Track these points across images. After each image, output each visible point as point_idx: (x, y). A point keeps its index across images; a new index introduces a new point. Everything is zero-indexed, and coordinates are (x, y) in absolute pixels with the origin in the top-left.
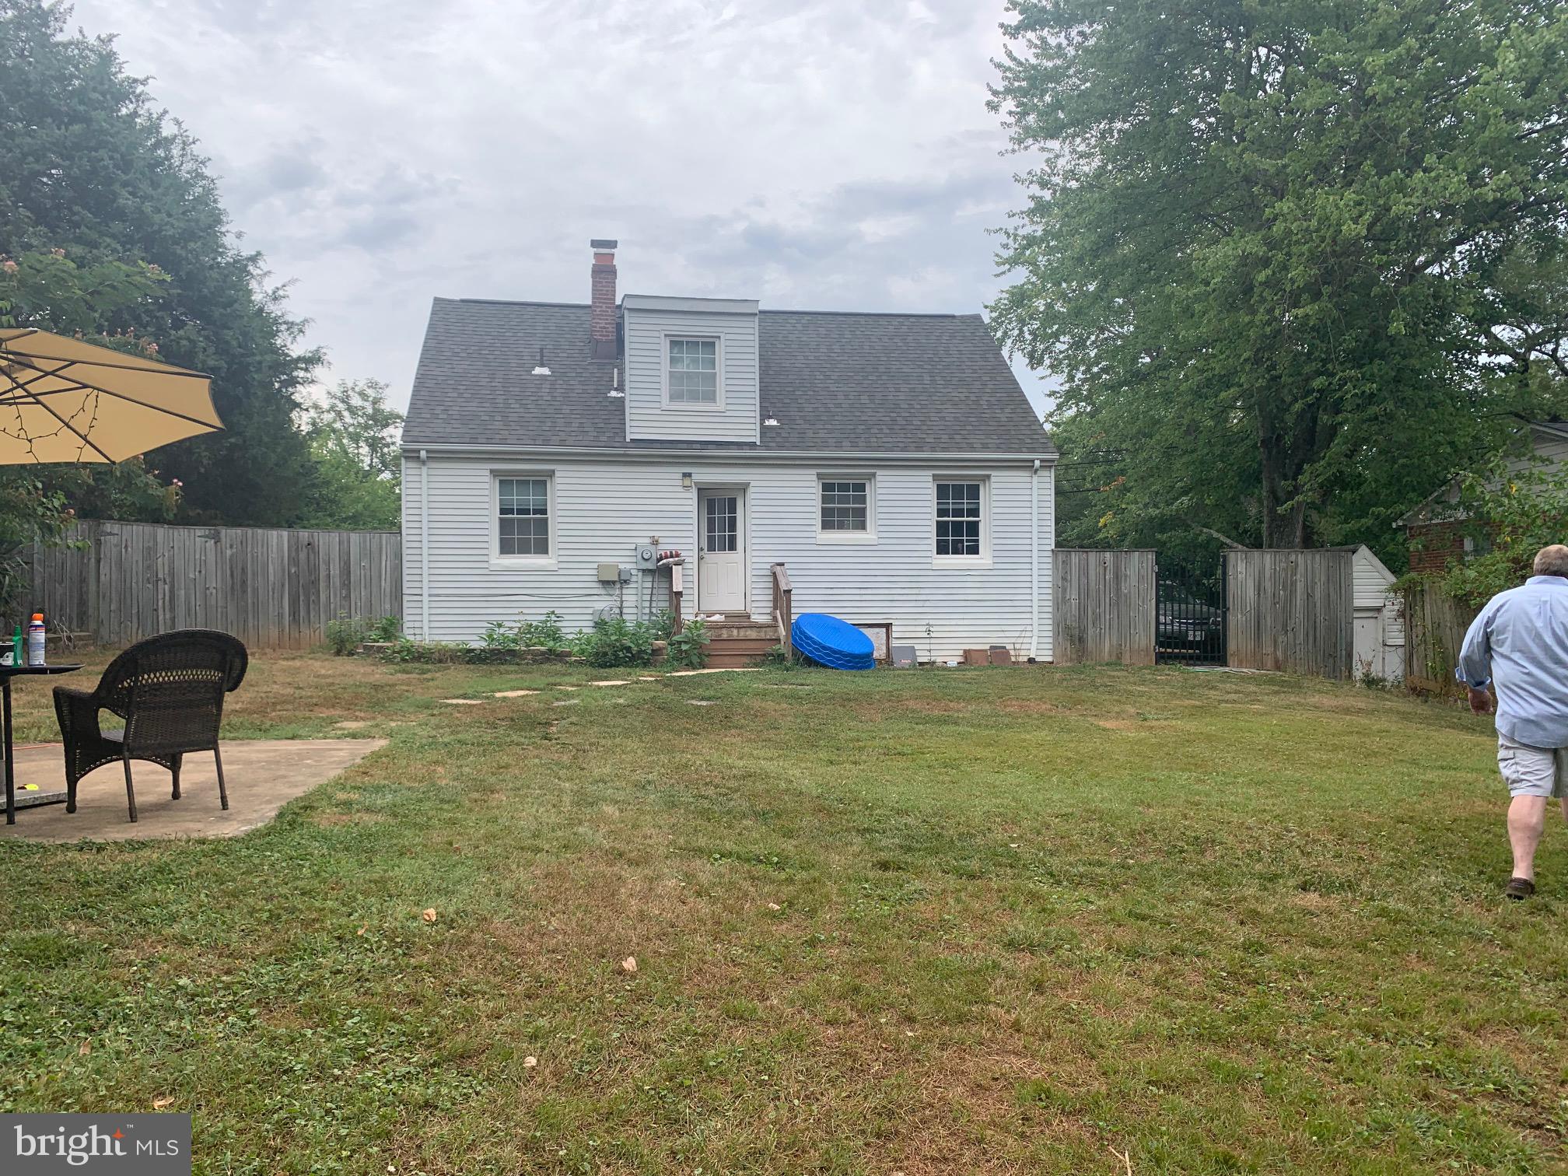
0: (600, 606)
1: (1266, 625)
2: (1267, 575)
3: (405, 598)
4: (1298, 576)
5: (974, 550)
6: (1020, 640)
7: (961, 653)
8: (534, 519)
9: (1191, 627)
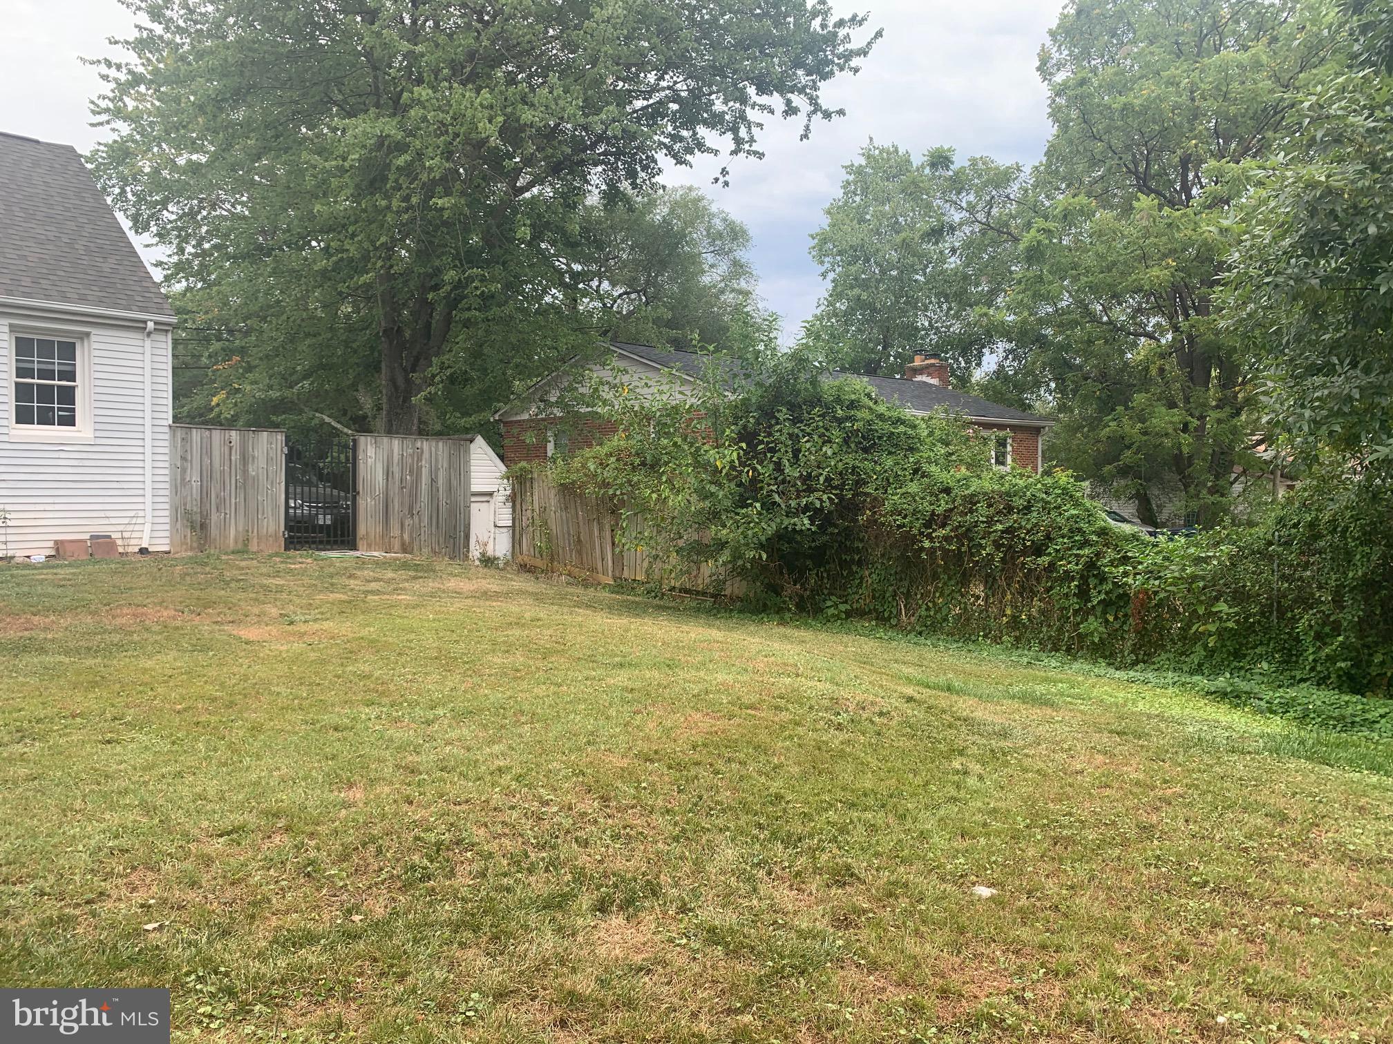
1: (394, 509)
2: (396, 457)
4: (423, 462)
5: (69, 421)
6: (129, 528)
7: (50, 544)
9: (321, 511)
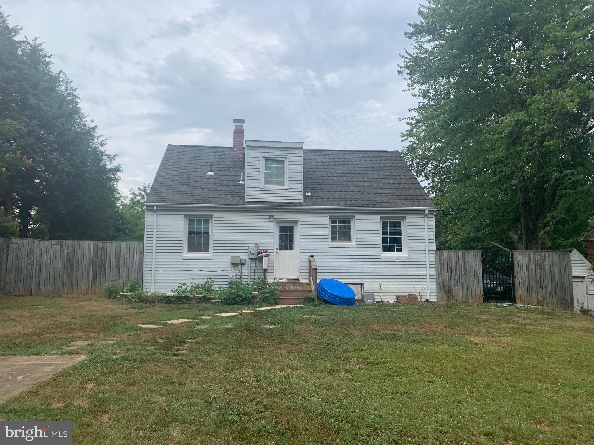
0: (231, 275)
1: (533, 285)
2: (532, 262)
3: (144, 272)
4: (546, 263)
5: (400, 250)
6: (422, 291)
7: (395, 297)
8: (204, 236)
9: (498, 285)
